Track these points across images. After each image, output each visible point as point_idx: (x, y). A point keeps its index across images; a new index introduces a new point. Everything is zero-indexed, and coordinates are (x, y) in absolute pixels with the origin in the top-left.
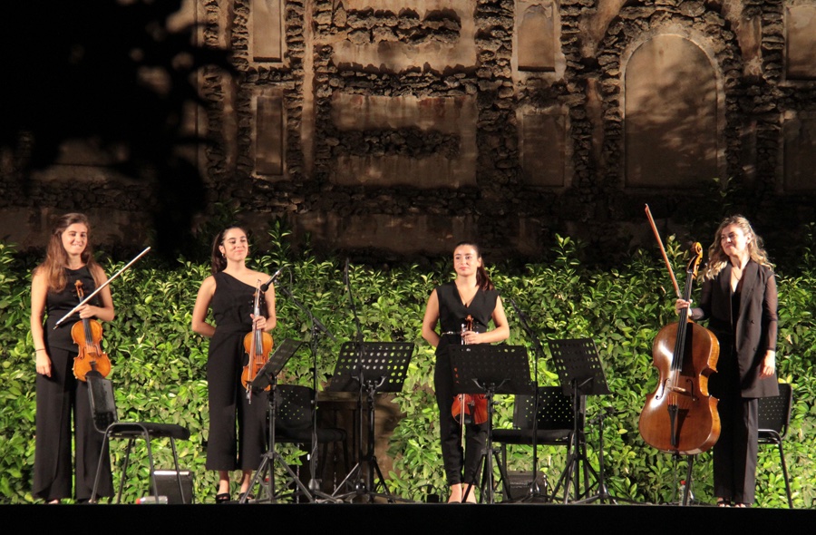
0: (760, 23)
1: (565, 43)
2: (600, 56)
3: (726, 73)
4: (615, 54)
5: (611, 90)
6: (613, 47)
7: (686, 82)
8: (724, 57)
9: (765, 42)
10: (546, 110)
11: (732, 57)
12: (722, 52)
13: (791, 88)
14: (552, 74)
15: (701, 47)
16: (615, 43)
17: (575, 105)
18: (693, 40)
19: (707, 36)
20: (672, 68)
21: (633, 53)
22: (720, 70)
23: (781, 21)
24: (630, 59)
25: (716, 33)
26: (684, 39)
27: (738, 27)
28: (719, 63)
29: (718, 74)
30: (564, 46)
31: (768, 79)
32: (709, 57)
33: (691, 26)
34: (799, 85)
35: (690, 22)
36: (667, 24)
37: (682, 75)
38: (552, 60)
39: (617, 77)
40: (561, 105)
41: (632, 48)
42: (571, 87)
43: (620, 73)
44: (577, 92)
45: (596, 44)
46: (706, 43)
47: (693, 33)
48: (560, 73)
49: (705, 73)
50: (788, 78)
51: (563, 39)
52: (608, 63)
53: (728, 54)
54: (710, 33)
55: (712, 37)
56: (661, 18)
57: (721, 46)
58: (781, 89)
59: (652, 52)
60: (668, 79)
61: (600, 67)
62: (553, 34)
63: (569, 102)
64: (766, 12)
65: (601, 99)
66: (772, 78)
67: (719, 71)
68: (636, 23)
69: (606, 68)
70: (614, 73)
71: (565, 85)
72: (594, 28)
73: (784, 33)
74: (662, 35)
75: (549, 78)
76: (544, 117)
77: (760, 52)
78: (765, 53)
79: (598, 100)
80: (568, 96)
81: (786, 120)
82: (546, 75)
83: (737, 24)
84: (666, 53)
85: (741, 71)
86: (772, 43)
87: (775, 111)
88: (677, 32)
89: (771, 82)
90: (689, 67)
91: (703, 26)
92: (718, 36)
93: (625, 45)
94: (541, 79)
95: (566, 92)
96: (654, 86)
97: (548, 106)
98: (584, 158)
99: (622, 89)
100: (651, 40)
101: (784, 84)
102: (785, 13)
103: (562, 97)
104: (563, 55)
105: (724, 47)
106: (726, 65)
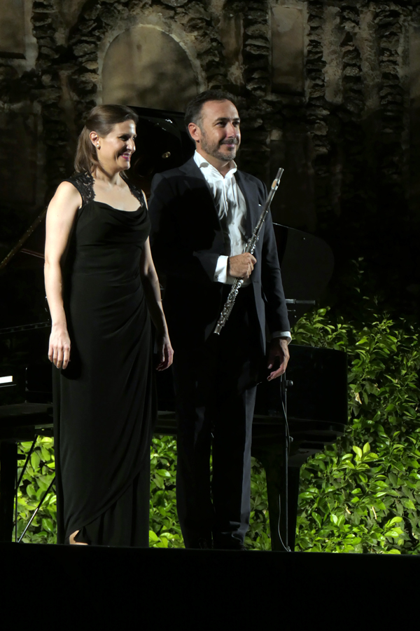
0: (242, 22)
1: (38, 24)
2: (76, 44)
3: (209, 79)
4: (94, 43)
5: (89, 87)
6: (90, 34)
7: (166, 86)
8: (208, 58)
9: (250, 45)
10: (16, 106)
11: (217, 60)
12: (208, 52)
13: (277, 102)
14: (23, 62)
15: (182, 44)
16: (94, 29)
17: (50, 102)
18: (174, 36)
19: (191, 31)
20: (153, 66)
21: (111, 44)
22: (203, 74)
23: (266, 21)
24: (107, 53)
25: (201, 28)
26: (163, 33)
27: (219, 25)
28: (202, 66)
29: (200, 79)
30: (35, 28)
31: (255, 89)
32: (191, 58)
33: (172, 18)
34: (285, 101)
35: (172, 13)
36: (147, 12)
37: (161, 76)
38: (20, 44)
39: (94, 71)
40: (32, 101)
41: (109, 39)
42: (46, 79)
43: (98, 69)
44: (52, 86)
45: (68, 30)
46: (186, 40)
47: (174, 26)
48: (30, 61)
49: (186, 76)
50: (273, 91)
51: (36, 18)
52: (86, 54)
53: (215, 55)
54: (194, 28)
55: (196, 33)
56: (141, 5)
57: (206, 45)
58: (269, 103)
59: (129, 45)
60: (146, 80)
61: (76, 58)
62: (23, 13)
63: (43, 99)
64: (251, 9)
65: (76, 98)
66: (259, 88)
67: (201, 76)
68: (115, 8)
69: (84, 59)
70: (91, 66)
71: (39, 78)
72: (65, 11)
73: (269, 36)
74: (141, 25)
75: (20, 66)
76: (12, 115)
77: (241, 57)
78: (248, 58)
79: (71, 99)
80: (44, 91)
81: (272, 141)
82: (16, 62)
83: (218, 21)
84: (144, 48)
85: (225, 75)
86: (258, 47)
87: (261, 128)
88: (157, 24)
89: (259, 93)
90: (170, 68)
91: (186, 19)
92: (201, 32)
93: (104, 33)
94: (11, 67)
95: (41, 86)
96: (131, 87)
97: (18, 101)
98: (62, 169)
99: (100, 88)
100: (128, 30)
101: (271, 97)
102: (270, 13)
103: (36, 91)
104: (34, 40)
105: (210, 46)
106: (208, 67)
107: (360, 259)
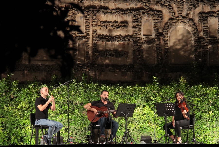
0: (203, 23)
1: (155, 29)
2: (163, 32)
3: (194, 36)
4: (167, 31)
5: (166, 40)
6: (166, 30)
7: (185, 38)
8: (194, 32)
9: (204, 28)
10: (150, 45)
11: (196, 32)
12: (193, 31)
13: (211, 39)
14: (151, 36)
15: (188, 29)
16: (167, 29)
17: (157, 44)
18: (186, 28)
19: (190, 27)
20: (182, 34)
21: (171, 31)
22: (193, 35)
23: (208, 23)
24: (171, 33)
25: (192, 26)
26: (184, 28)
27: (197, 25)
28: (193, 33)
29: (192, 36)
30: (154, 29)
31: (205, 37)
32: (190, 32)
33: (186, 24)
34: (212, 39)
35: (185, 23)
36: (180, 24)
37: (184, 36)
38: (151, 33)
39: (168, 37)
40: (154, 44)
41: (171, 30)
42: (156, 40)
43: (168, 36)
44: (158, 41)
45: (162, 29)
46: (190, 29)
47: (186, 26)
48: (153, 36)
49: (189, 36)
51: (154, 28)
52: (165, 34)
53: (195, 31)
54: (190, 26)
55: (191, 27)
56: (178, 22)
57: (193, 29)
58: (208, 40)
59: (176, 31)
60: (180, 37)
61: (163, 35)
62: (151, 26)
63: (156, 43)
64: (204, 21)
65: (164, 42)
66: (206, 37)
67: (193, 36)
68: (172, 24)
69: (165, 35)
70: (167, 36)
71: (155, 39)
72: (161, 25)
73: (209, 26)
74: (178, 26)
75: (151, 37)
76: (150, 47)
78: (204, 31)
79: (163, 43)
80: (156, 42)
81: (209, 47)
82: (150, 37)
83: (197, 24)
84: (179, 31)
85: (198, 35)
86: (206, 28)
87: (207, 45)
88: (182, 26)
89: (205, 38)
90: (186, 34)
91: (189, 24)
92: (192, 27)
93: (169, 29)
94: (149, 38)
95: (155, 41)
96: (177, 39)
97: (150, 44)
98: (160, 57)
99: (169, 40)
100: (176, 28)
101: (209, 38)
102: (209, 21)
103: (154, 42)
104: (154, 32)
105: (194, 29)
106: (194, 34)
107: (216, 73)
